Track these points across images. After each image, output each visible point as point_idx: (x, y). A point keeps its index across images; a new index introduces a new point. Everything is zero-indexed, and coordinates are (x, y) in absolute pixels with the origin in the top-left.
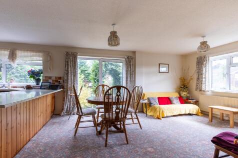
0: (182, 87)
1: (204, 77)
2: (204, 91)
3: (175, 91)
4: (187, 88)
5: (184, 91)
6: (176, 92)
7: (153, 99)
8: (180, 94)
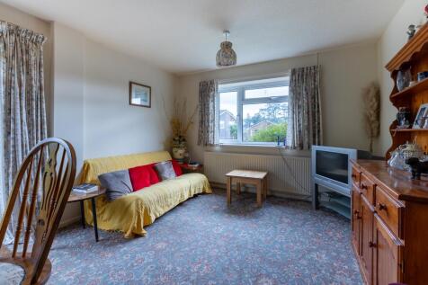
0: (177, 138)
1: (211, 118)
2: (212, 145)
3: (162, 147)
4: (184, 140)
5: (178, 147)
6: (166, 150)
7: (117, 175)
8: (172, 154)
